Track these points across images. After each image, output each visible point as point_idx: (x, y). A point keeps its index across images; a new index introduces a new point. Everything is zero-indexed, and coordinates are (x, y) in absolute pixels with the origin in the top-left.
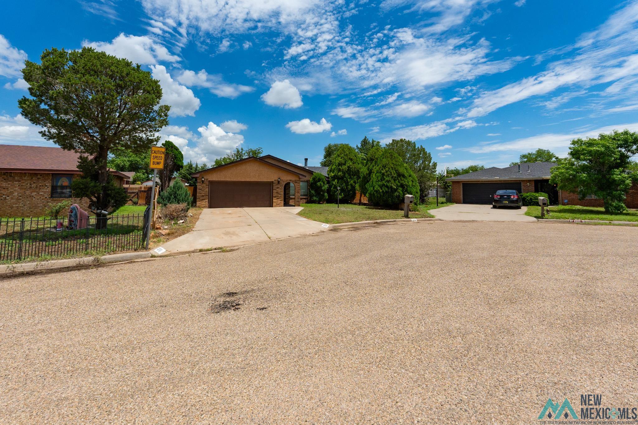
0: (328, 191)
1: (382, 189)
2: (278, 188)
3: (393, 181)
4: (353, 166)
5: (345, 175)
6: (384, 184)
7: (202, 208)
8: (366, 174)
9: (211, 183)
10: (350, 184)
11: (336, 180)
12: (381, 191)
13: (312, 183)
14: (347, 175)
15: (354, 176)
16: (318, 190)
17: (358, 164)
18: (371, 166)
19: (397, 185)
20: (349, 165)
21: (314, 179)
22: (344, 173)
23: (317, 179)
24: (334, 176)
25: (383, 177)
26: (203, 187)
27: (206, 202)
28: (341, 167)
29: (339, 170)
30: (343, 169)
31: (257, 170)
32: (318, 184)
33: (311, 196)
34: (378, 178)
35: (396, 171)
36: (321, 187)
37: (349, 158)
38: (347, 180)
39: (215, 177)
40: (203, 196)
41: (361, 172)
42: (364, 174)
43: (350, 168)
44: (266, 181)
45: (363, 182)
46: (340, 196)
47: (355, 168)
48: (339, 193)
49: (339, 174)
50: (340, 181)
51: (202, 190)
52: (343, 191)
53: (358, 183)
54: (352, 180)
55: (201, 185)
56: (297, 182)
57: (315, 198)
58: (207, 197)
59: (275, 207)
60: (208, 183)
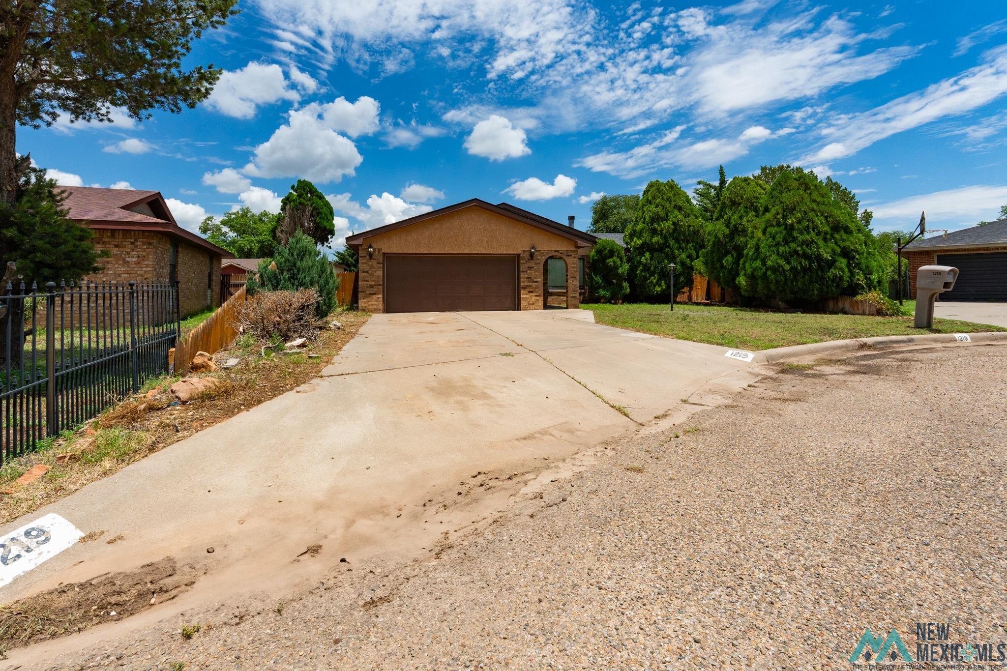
0: (631, 277)
1: (789, 263)
2: (530, 268)
3: (821, 243)
4: (684, 222)
5: (666, 241)
6: (796, 252)
7: (372, 312)
8: (724, 235)
9: (388, 258)
11: (647, 255)
12: (787, 267)
13: (595, 261)
14: (672, 242)
15: (688, 242)
16: (609, 274)
17: (697, 217)
18: (736, 216)
19: (833, 251)
20: (675, 220)
21: (599, 252)
22: (665, 238)
23: (606, 251)
24: (642, 245)
25: (791, 235)
26: (372, 267)
27: (377, 300)
28: (658, 225)
29: (654, 232)
30: (662, 230)
31: (486, 230)
32: (610, 261)
33: (594, 288)
34: (774, 238)
35: (826, 218)
36: (616, 268)
37: (675, 207)
38: (673, 253)
39: (394, 246)
40: (371, 287)
41: (709, 233)
42: (716, 237)
43: (678, 227)
44: (505, 252)
45: (714, 254)
46: (657, 287)
47: (690, 226)
48: (655, 281)
49: (654, 239)
50: (656, 254)
51: (369, 274)
52: (664, 276)
53: (698, 257)
54: (683, 251)
55: (366, 263)
56: (571, 255)
57: (602, 292)
58: (381, 288)
59: (525, 309)
60: (381, 259)
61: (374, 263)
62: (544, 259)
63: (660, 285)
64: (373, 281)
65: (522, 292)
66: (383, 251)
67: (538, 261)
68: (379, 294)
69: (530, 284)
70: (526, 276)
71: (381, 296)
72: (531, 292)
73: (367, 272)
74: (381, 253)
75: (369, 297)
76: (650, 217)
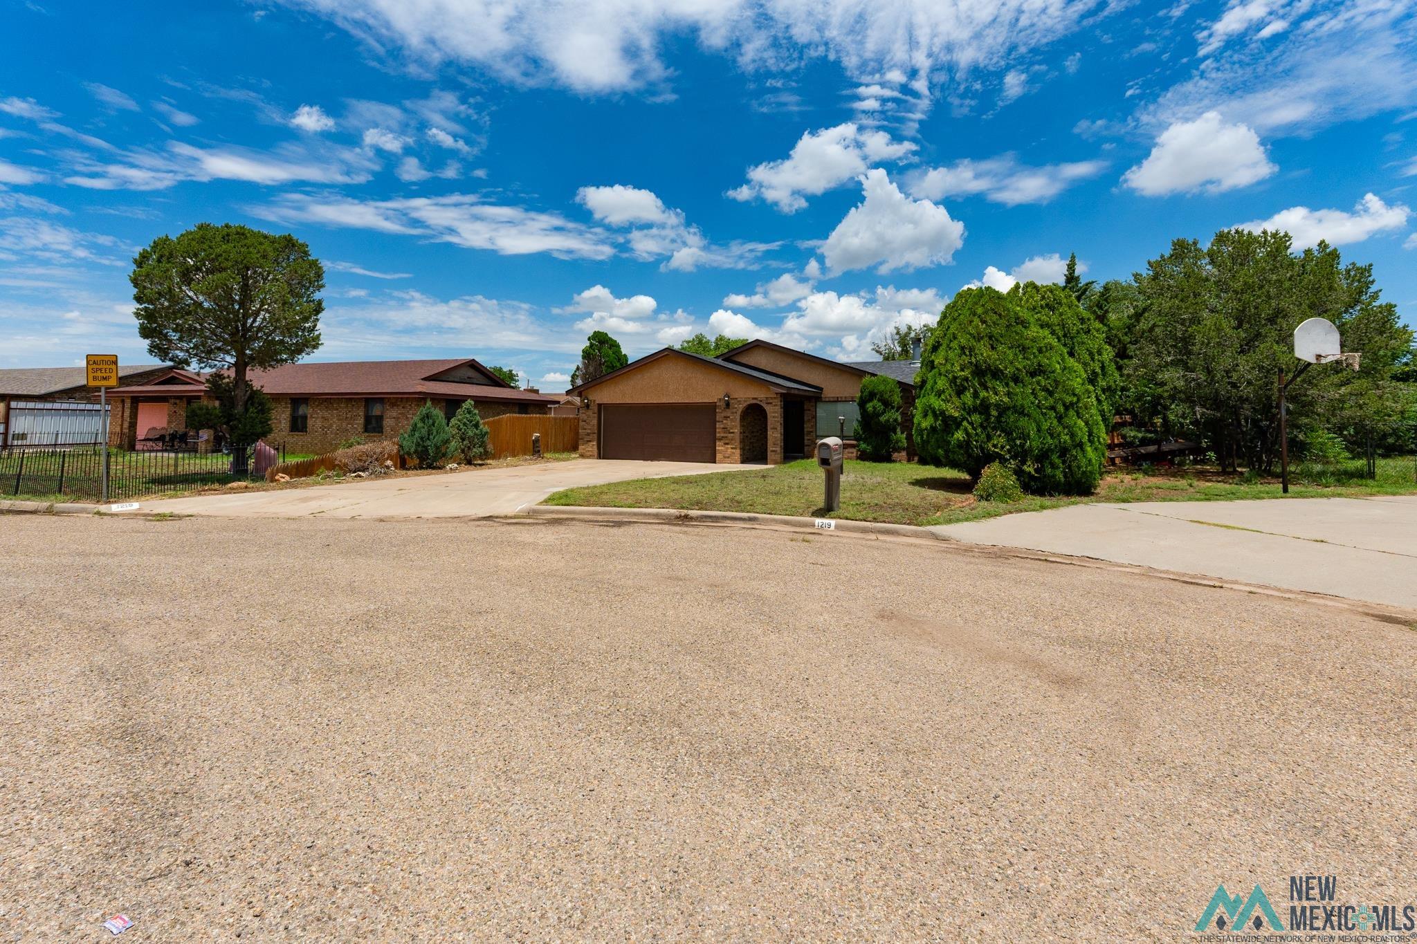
2: (726, 418)
7: (587, 457)
9: (605, 408)
23: (869, 389)
27: (592, 447)
31: (682, 377)
32: (871, 406)
39: (605, 397)
40: (588, 434)
44: (700, 401)
51: (587, 423)
55: (585, 413)
56: (771, 403)
58: (595, 436)
59: (720, 463)
60: (596, 410)
61: (590, 413)
62: (741, 407)
64: (589, 429)
65: (717, 443)
66: (597, 402)
67: (734, 410)
68: (594, 441)
69: (726, 435)
70: (722, 426)
71: (595, 443)
72: (727, 444)
73: (585, 420)
75: (586, 444)
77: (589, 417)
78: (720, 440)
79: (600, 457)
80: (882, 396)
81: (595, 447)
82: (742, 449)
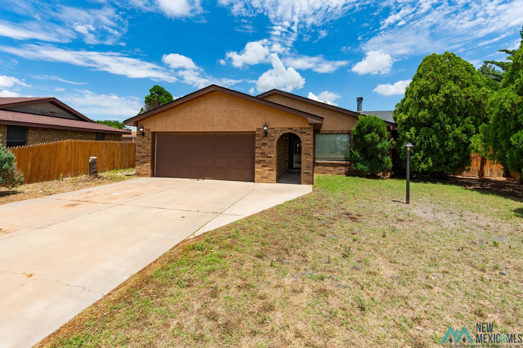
0: (393, 152)
2: (264, 144)
4: (460, 93)
5: (436, 115)
7: (142, 176)
9: (158, 135)
10: (450, 135)
11: (412, 130)
13: (355, 136)
14: (441, 116)
15: (466, 116)
17: (479, 86)
20: (447, 92)
22: (434, 112)
23: (365, 127)
24: (408, 119)
27: (147, 167)
28: (427, 98)
29: (421, 106)
30: (431, 104)
31: (225, 111)
32: (368, 137)
36: (374, 143)
38: (443, 128)
39: (158, 126)
40: (143, 157)
41: (492, 104)
42: (501, 107)
43: (451, 100)
44: (241, 130)
45: (499, 129)
46: (423, 164)
47: (468, 97)
48: (420, 158)
49: (420, 114)
50: (423, 130)
51: (142, 148)
52: (432, 152)
53: (477, 132)
54: (458, 126)
55: (140, 140)
56: (305, 133)
57: (360, 166)
58: (150, 158)
59: (259, 182)
60: (150, 136)
61: (145, 139)
62: (278, 136)
63: (426, 162)
64: (144, 153)
65: (256, 166)
66: (151, 131)
67: (272, 138)
68: (148, 162)
69: (264, 159)
70: (261, 151)
71: (149, 164)
72: (265, 166)
73: (141, 146)
74: (150, 132)
75: (142, 164)
76: (418, 90)
77: (144, 142)
78: (259, 162)
79: (153, 175)
80: (378, 129)
81: (149, 168)
82: (278, 170)
